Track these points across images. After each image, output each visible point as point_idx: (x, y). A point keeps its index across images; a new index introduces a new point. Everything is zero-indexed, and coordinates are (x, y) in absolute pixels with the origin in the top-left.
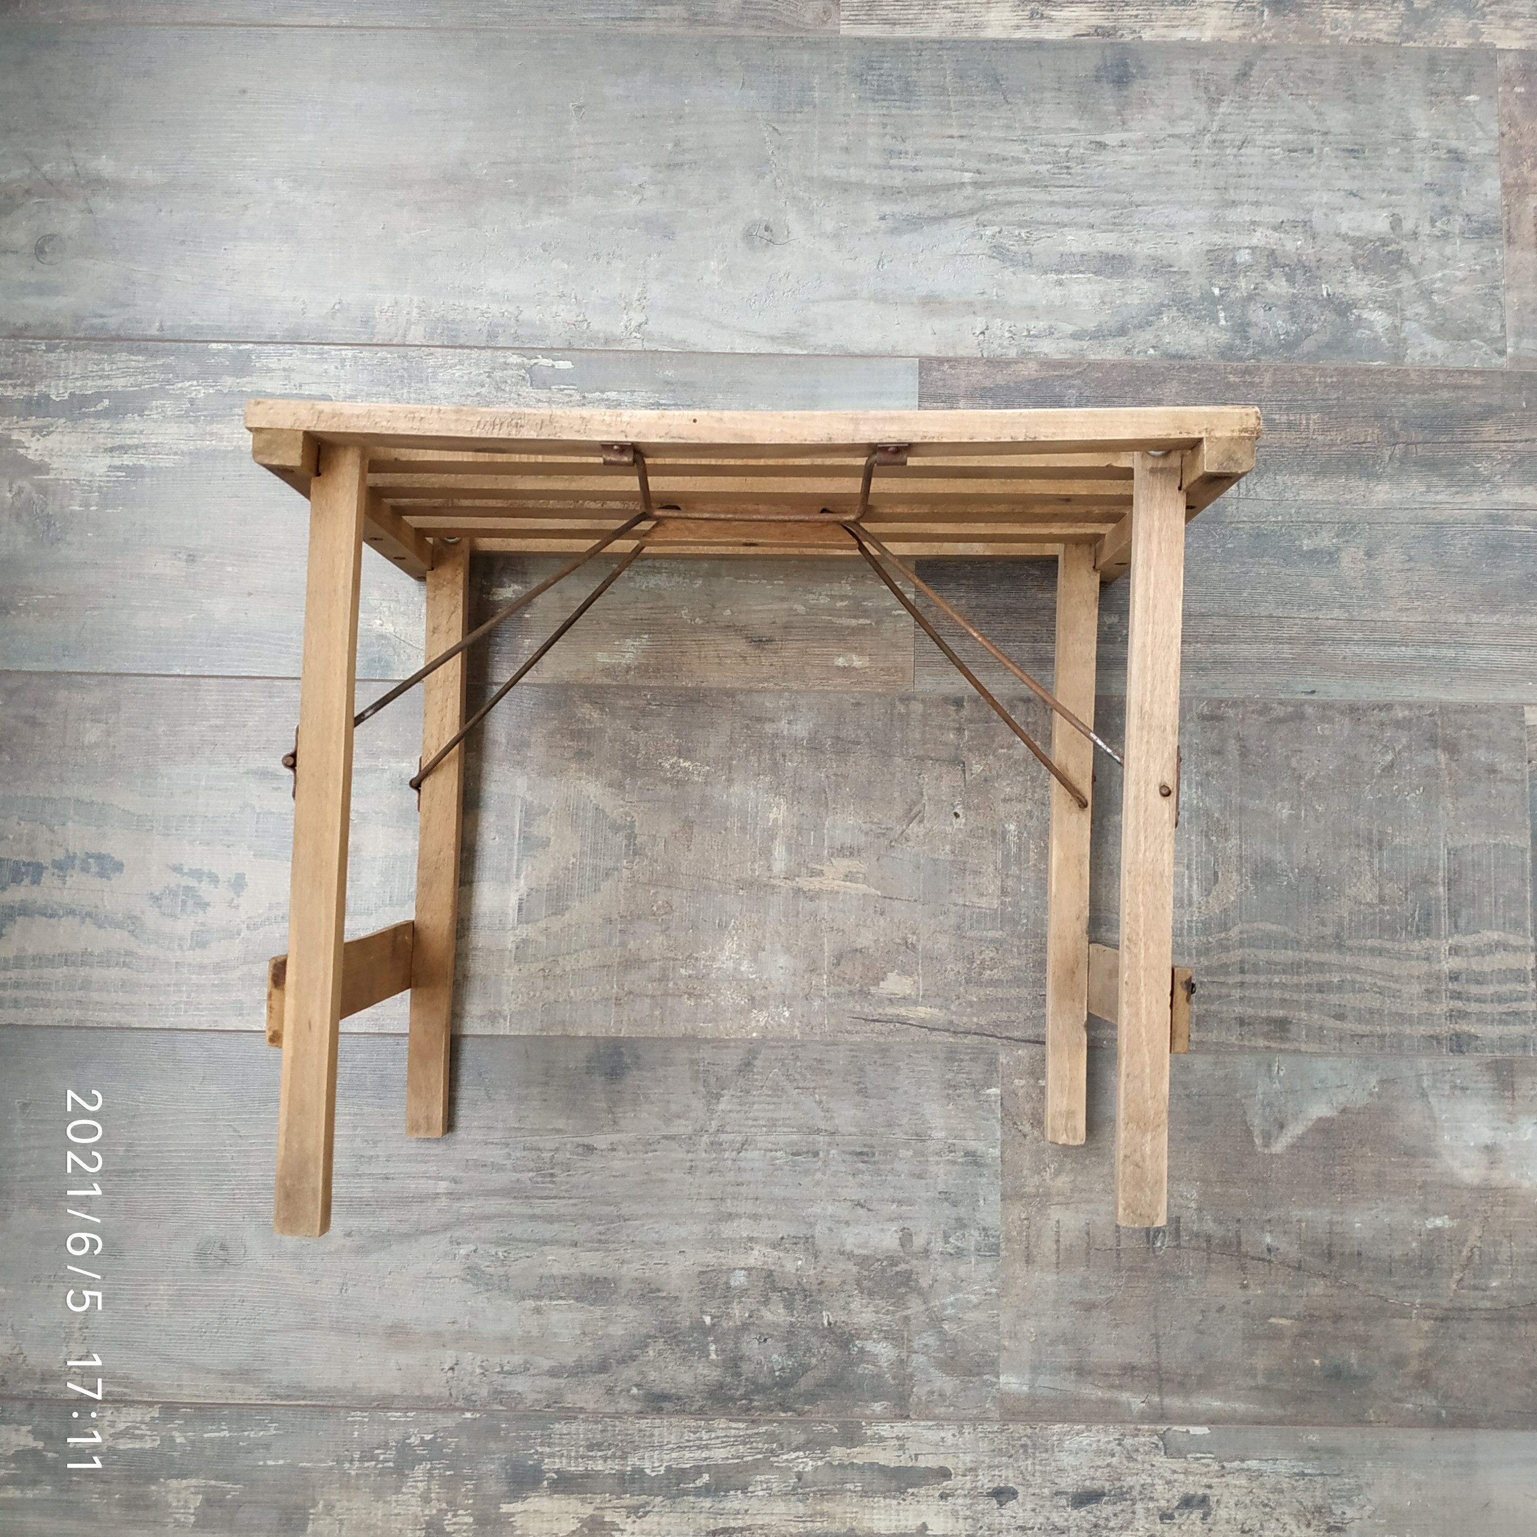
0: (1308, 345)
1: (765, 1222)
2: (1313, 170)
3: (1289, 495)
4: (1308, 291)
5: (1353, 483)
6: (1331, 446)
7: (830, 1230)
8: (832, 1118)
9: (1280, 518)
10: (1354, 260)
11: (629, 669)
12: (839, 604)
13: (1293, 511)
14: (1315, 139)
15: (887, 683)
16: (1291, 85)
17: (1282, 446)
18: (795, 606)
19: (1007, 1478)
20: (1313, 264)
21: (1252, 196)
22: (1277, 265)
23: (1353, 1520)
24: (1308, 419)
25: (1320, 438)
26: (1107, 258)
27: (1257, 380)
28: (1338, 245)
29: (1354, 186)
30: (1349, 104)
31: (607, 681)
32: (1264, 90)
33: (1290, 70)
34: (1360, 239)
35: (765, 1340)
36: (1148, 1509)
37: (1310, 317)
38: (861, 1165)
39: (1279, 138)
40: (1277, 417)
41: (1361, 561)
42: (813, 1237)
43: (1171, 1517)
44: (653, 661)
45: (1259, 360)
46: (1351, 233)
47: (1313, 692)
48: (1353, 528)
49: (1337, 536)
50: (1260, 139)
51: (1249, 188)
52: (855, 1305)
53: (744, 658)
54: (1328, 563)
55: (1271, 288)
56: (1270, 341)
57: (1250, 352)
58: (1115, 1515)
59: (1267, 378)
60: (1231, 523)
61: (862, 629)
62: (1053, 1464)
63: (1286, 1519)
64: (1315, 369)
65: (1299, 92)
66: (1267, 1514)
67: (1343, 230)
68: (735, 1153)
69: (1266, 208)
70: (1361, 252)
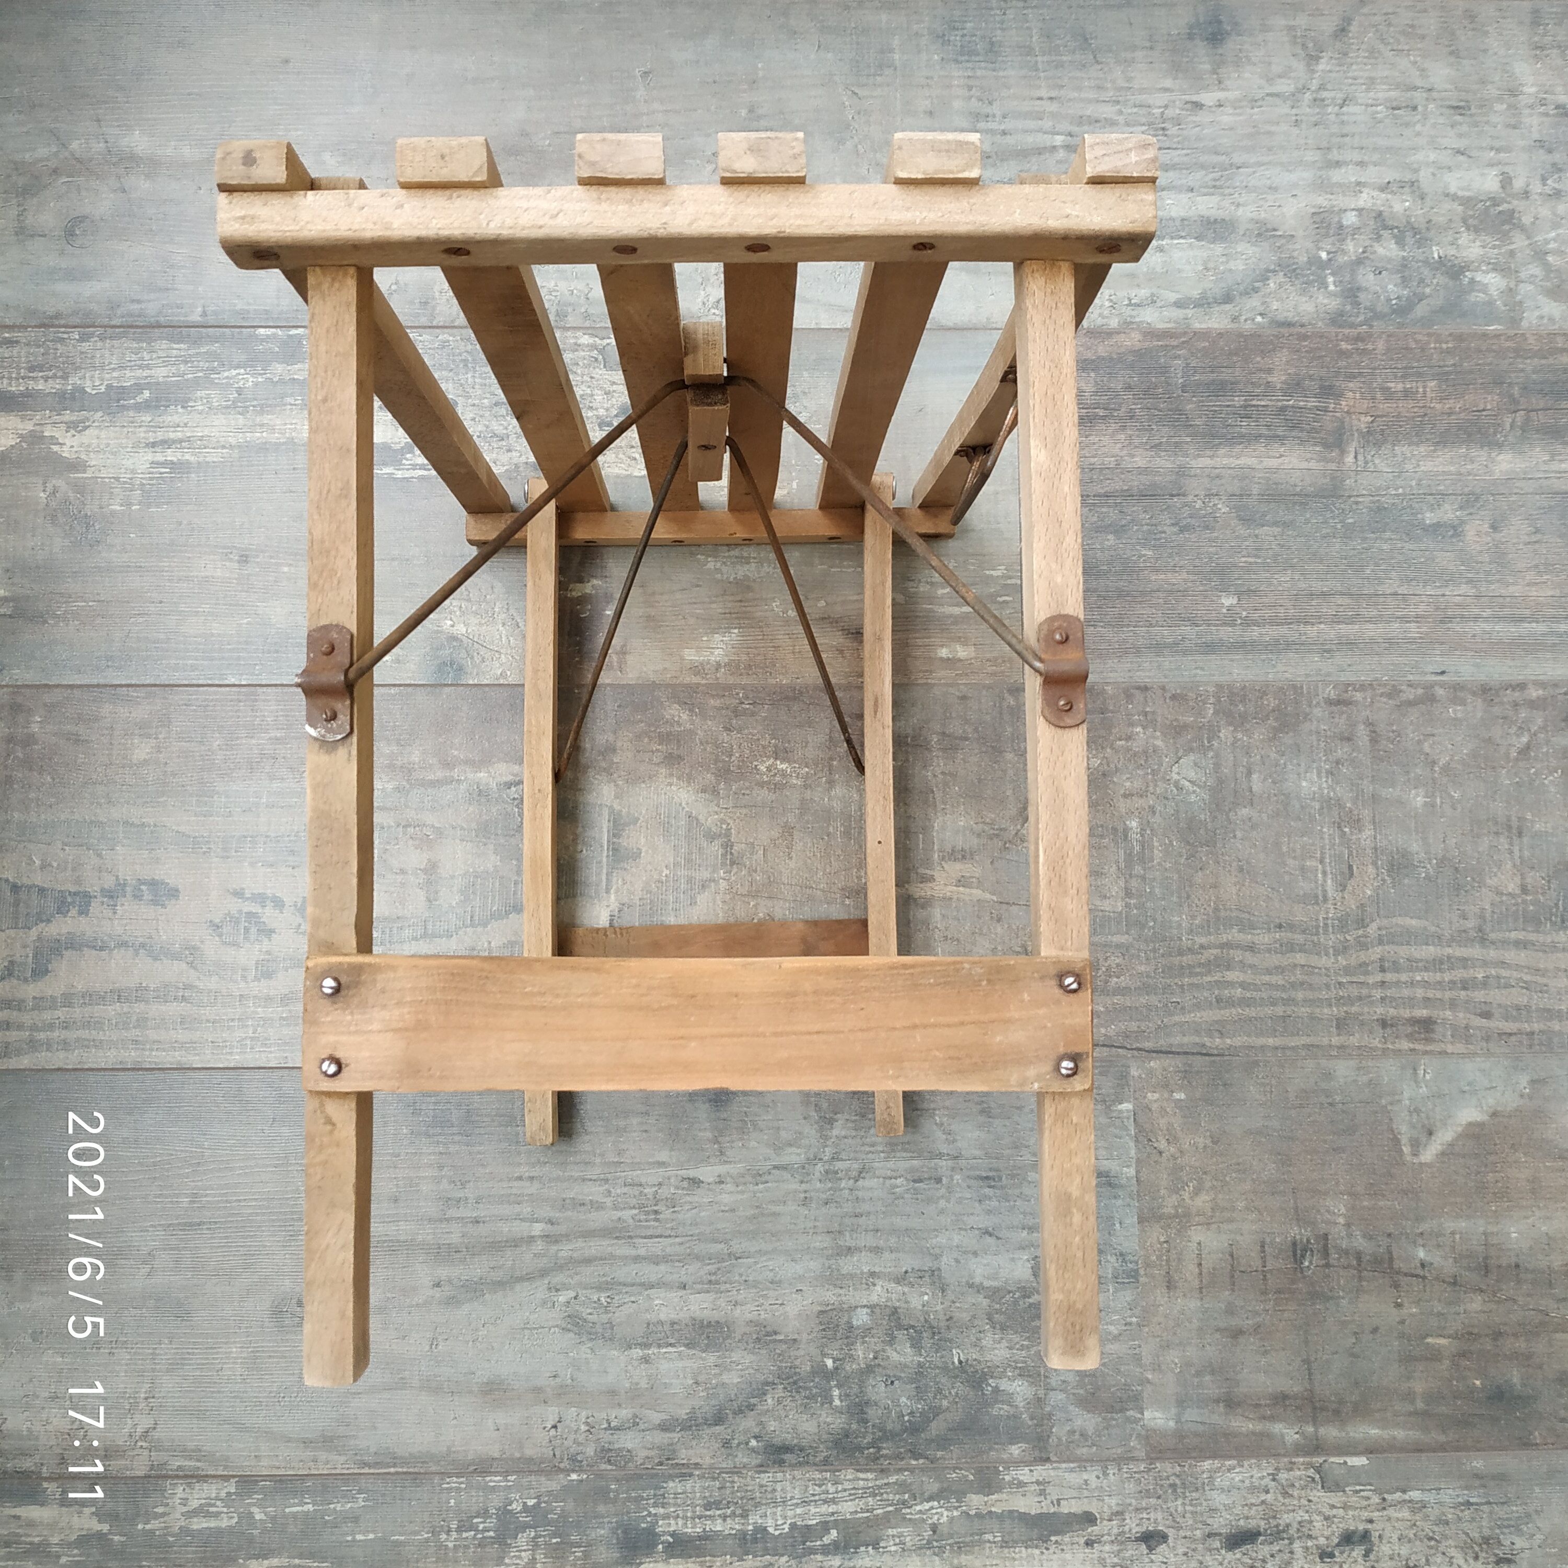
0: (1420, 310)
1: (887, 1255)
2: (1418, 127)
3: (1409, 467)
4: (1419, 253)
5: (1474, 453)
6: (1450, 414)
7: (957, 1261)
8: (954, 1141)
9: (1400, 491)
10: (1464, 221)
11: (718, 666)
12: (941, 592)
13: (1414, 483)
14: (1419, 96)
15: (994, 674)
16: (1391, 41)
17: (1399, 415)
19: (1156, 1521)
20: (1423, 226)
21: (1356, 156)
22: (1386, 227)
23: (1522, 1550)
24: (1424, 387)
25: (1438, 406)
26: (1209, 222)
27: (1370, 347)
28: (1447, 205)
29: (1461, 144)
30: (1452, 59)
31: (695, 680)
32: (1364, 47)
33: (1389, 25)
34: (1469, 199)
35: (892, 1383)
36: (1307, 1548)
37: (1422, 281)
38: (987, 1190)
39: (1381, 95)
40: (1392, 385)
41: (1487, 534)
42: (939, 1269)
43: (1331, 1555)
44: (744, 657)
45: (1371, 326)
46: (1460, 193)
47: (1443, 673)
48: (1477, 499)
49: (1461, 508)
50: (1362, 97)
51: (1353, 148)
52: (987, 1341)
53: (841, 652)
54: (1452, 536)
55: (1381, 251)
56: (1381, 307)
57: (1361, 318)
58: (1272, 1556)
59: (1381, 345)
60: (1350, 497)
61: (964, 618)
62: (1205, 1504)
63: (1453, 1552)
64: (1429, 335)
65: (1400, 47)
66: (1431, 1547)
67: (1453, 189)
68: (852, 1181)
69: (1371, 168)
70: (1471, 213)
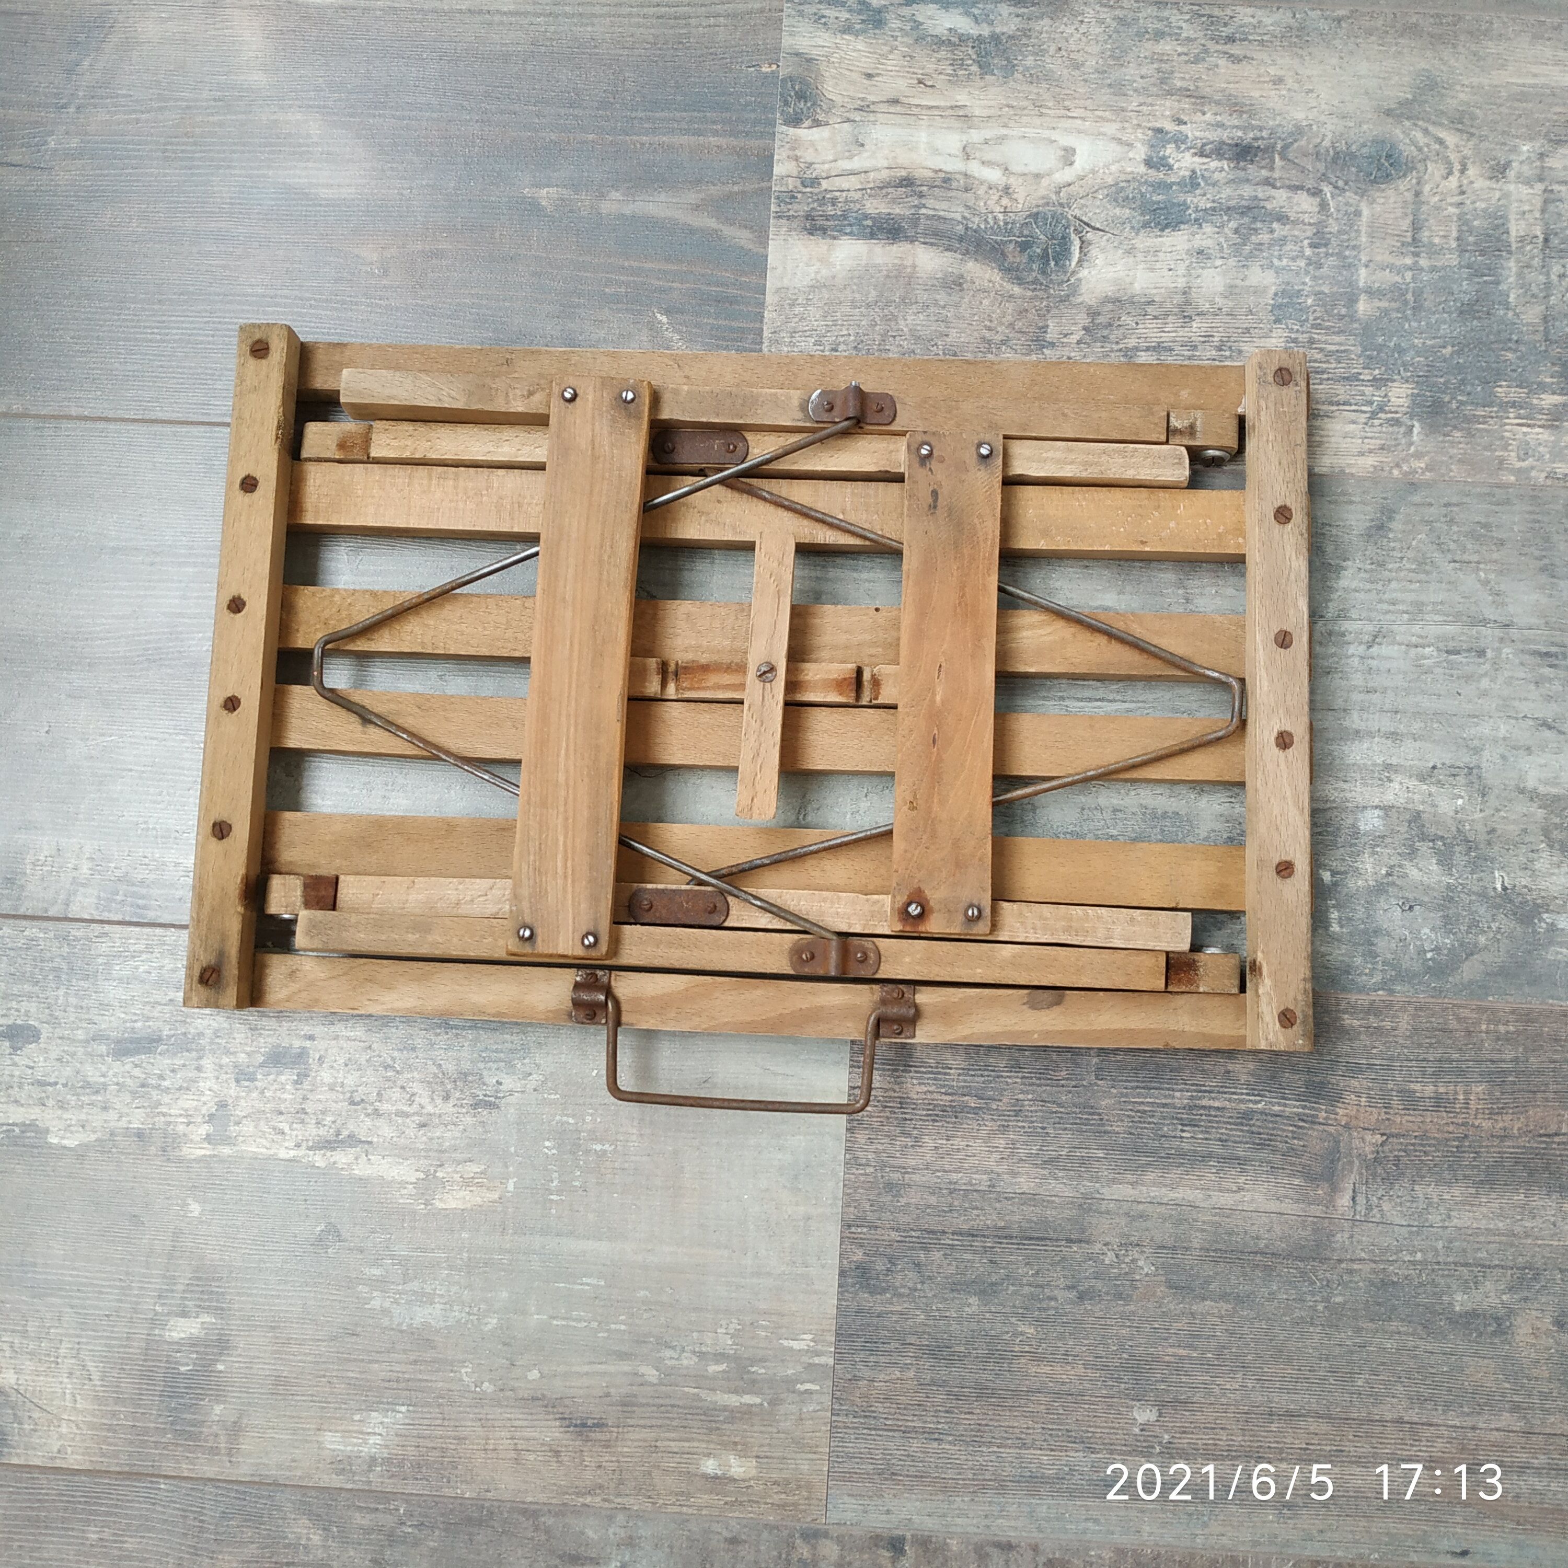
0: (1470, 970)
2: (1485, 683)
3: (1435, 1218)
4: (1472, 881)
5: (1537, 1201)
6: (1503, 1138)
9: (1419, 1256)
10: (1546, 833)
11: (373, 1462)
12: (713, 1368)
13: (1440, 1245)
14: (1489, 634)
15: (783, 1506)
16: (1453, 546)
17: (1424, 1136)
18: (643, 1369)
20: (1482, 837)
21: (1386, 724)
22: (1423, 838)
24: (1466, 1093)
25: (1486, 1124)
26: (1154, 816)
27: (1387, 1024)
28: (1521, 807)
29: (1548, 711)
30: (1544, 579)
32: (1410, 554)
33: (1452, 521)
34: (1557, 798)
37: (1474, 924)
39: (1433, 631)
40: (1417, 1087)
41: (1548, 1333)
44: (411, 1451)
45: (1391, 992)
46: (1542, 789)
47: (1464, 1553)
48: (1536, 1278)
49: (1511, 1289)
50: (1403, 631)
51: (1382, 711)
53: (557, 1453)
54: (1494, 1334)
55: (1414, 873)
56: (1409, 962)
57: (1377, 978)
59: (1404, 1022)
60: (1340, 1261)
61: (746, 1412)
64: (1480, 1010)
65: (1466, 557)
67: (1531, 783)
69: (1409, 743)
70: (1557, 820)
